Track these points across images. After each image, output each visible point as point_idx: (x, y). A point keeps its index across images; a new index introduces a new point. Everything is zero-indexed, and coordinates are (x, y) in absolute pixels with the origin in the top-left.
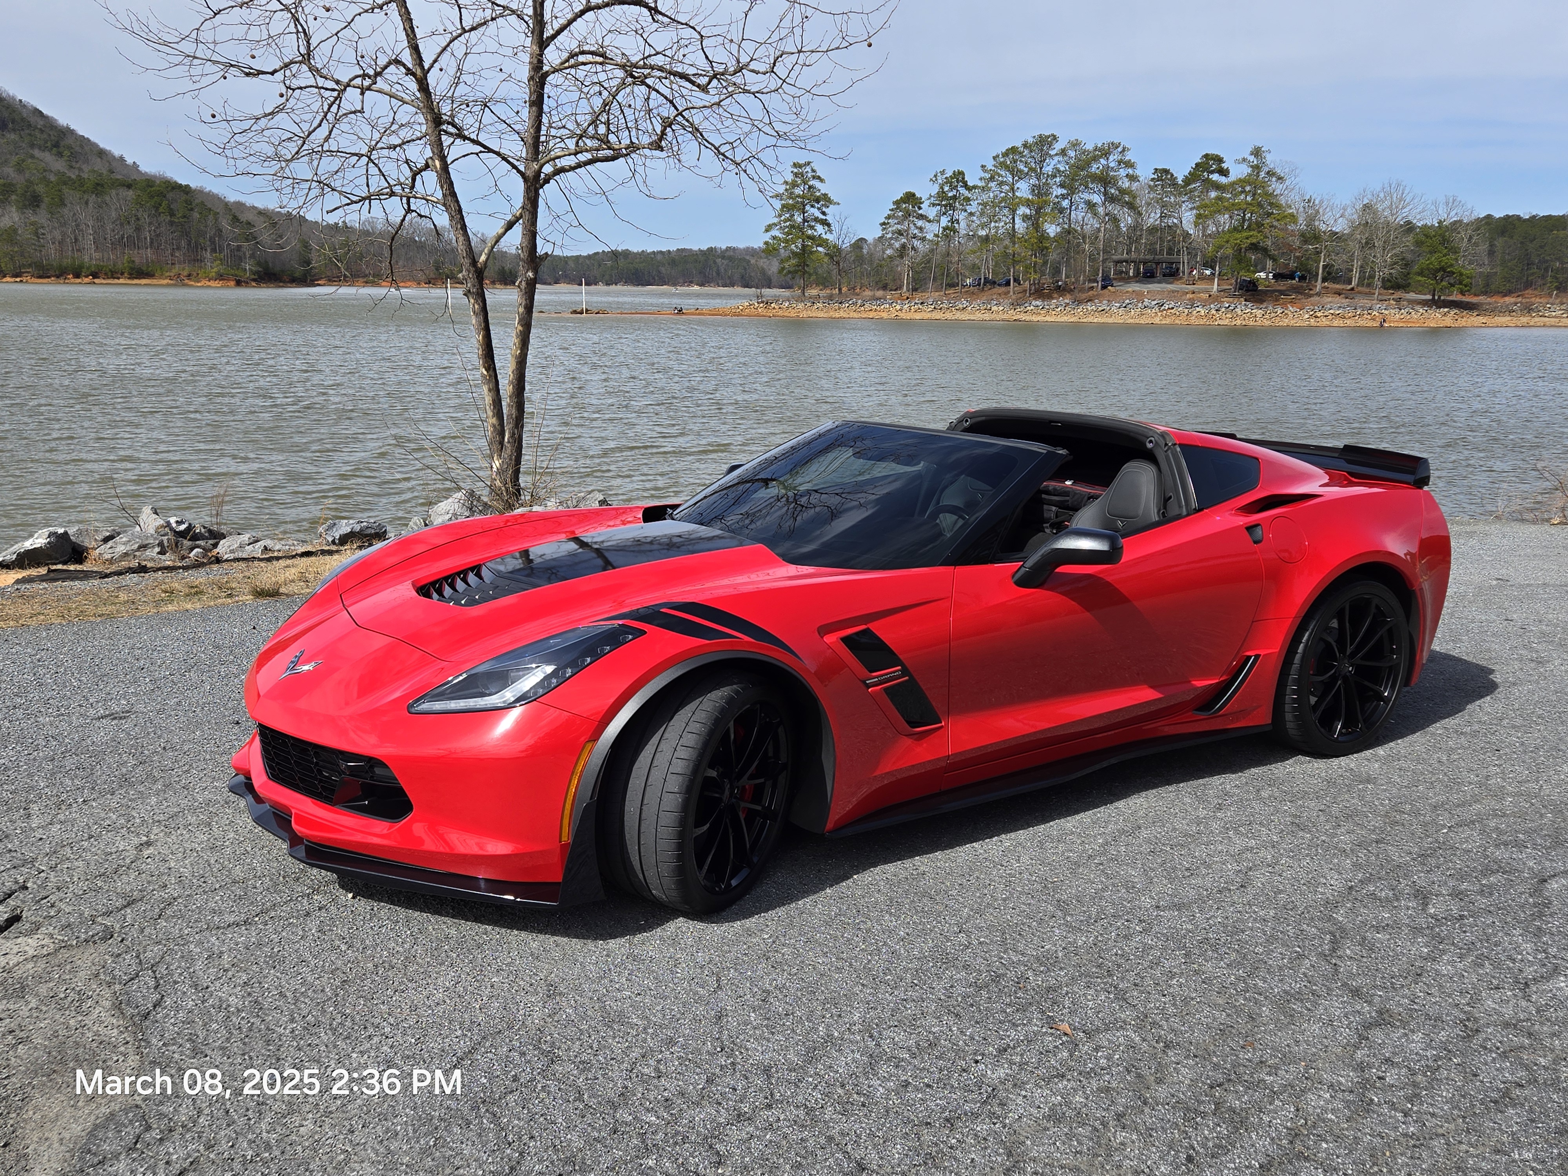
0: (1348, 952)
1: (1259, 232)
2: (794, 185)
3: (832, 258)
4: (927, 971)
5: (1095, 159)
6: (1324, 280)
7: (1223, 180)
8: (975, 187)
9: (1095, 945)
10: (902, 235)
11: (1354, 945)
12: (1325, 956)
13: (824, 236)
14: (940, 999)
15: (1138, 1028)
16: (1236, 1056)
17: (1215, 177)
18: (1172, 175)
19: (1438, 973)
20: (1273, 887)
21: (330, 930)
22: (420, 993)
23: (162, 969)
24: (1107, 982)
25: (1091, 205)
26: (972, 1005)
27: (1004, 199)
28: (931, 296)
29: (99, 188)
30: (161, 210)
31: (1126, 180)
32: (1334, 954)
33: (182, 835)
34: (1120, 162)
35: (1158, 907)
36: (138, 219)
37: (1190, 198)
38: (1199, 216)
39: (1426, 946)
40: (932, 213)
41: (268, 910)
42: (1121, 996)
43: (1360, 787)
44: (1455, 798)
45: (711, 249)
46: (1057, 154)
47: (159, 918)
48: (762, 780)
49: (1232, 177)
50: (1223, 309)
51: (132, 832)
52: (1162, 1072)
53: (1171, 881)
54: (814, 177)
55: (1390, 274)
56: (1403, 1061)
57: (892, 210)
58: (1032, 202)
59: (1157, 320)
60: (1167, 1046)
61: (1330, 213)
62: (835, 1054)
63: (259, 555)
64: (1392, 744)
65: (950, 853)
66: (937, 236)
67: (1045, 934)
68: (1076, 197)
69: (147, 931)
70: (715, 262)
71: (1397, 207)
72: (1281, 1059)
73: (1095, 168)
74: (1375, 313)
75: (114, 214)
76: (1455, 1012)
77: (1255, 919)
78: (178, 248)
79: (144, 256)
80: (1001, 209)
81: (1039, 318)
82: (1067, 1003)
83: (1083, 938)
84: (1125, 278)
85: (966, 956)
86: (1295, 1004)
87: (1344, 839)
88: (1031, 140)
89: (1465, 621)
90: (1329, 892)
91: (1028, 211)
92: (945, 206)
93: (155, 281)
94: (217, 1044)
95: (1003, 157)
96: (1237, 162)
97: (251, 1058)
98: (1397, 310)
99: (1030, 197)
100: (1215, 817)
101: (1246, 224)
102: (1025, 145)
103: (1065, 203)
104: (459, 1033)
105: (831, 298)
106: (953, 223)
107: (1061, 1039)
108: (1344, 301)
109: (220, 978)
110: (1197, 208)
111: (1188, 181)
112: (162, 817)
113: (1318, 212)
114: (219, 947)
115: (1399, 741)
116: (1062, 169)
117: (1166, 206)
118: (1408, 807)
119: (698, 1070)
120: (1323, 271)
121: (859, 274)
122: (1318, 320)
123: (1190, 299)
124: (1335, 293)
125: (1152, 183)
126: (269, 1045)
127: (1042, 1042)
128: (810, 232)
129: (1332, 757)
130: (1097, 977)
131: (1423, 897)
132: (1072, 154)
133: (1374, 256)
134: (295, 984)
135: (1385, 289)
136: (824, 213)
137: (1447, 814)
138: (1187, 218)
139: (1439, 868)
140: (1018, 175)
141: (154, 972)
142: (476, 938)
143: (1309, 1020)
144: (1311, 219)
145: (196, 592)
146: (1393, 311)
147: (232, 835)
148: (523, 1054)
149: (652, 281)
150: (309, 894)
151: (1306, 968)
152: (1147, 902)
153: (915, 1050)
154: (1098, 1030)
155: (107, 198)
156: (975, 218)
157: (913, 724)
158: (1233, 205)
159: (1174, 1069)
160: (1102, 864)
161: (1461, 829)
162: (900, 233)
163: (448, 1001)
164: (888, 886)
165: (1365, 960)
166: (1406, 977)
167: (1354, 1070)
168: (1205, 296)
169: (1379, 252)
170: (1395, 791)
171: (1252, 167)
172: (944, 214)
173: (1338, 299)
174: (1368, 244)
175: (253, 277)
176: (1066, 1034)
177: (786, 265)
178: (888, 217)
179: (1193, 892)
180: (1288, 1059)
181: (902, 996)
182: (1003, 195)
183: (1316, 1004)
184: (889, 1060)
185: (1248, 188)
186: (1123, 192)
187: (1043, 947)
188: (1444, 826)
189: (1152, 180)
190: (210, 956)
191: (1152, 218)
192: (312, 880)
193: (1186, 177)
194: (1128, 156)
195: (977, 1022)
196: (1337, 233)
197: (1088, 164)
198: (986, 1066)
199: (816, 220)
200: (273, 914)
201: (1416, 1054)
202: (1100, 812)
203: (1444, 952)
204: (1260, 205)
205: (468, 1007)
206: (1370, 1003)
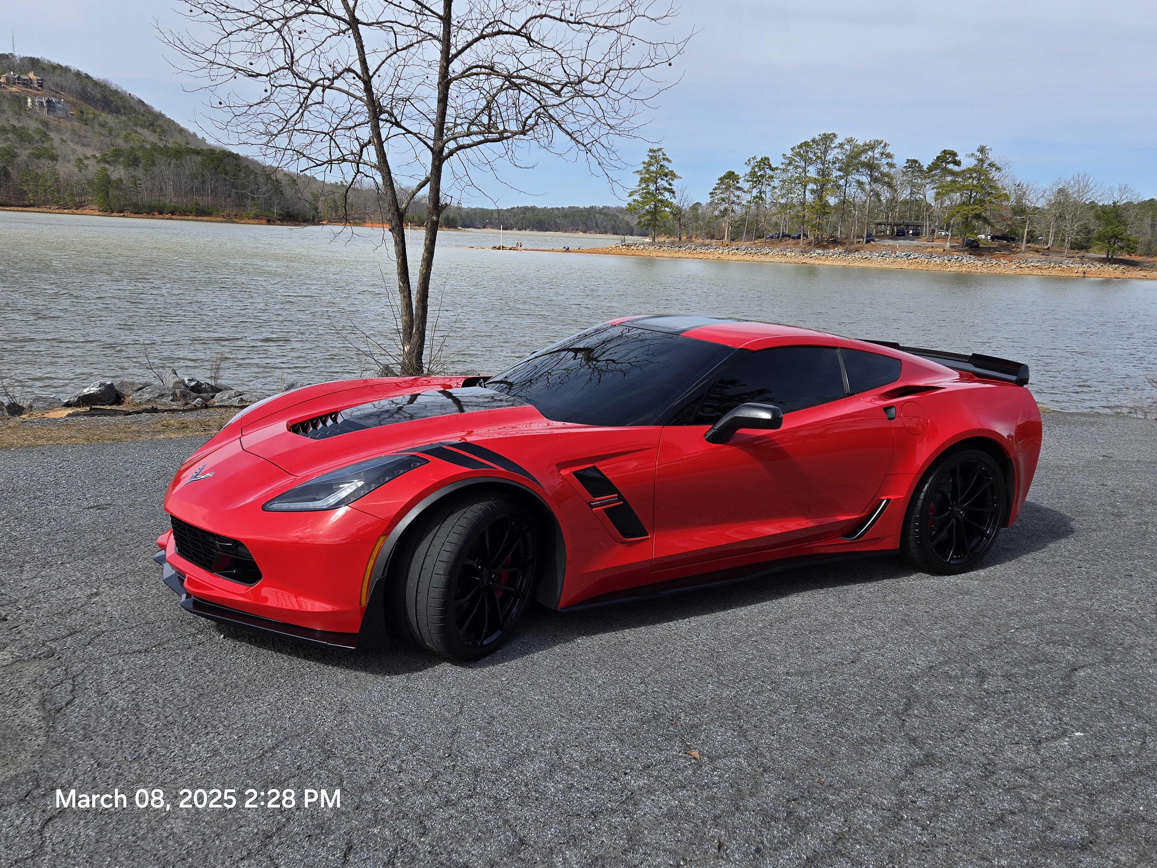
0: (916, 712)
1: (981, 206)
2: (650, 164)
3: (675, 215)
4: (610, 709)
5: (865, 151)
6: (1028, 241)
7: (956, 168)
8: (777, 169)
9: (735, 697)
10: (724, 201)
11: (922, 708)
12: (898, 714)
13: (669, 200)
14: (613, 729)
15: (747, 757)
16: (813, 780)
17: (951, 166)
18: (920, 164)
19: (977, 731)
20: (875, 663)
21: (201, 659)
22: (251, 705)
23: (80, 679)
24: (736, 724)
25: (860, 184)
26: (634, 734)
27: (797, 178)
28: (744, 244)
29: (179, 153)
30: (219, 170)
31: (886, 166)
32: (905, 713)
33: (120, 589)
34: (882, 154)
35: (787, 673)
36: (203, 176)
37: (932, 181)
38: (938, 194)
39: (974, 711)
40: (746, 186)
41: (164, 643)
42: (743, 734)
43: (960, 597)
44: (1027, 608)
45: (592, 208)
46: (835, 147)
47: (89, 644)
48: (515, 569)
49: (963, 167)
50: (954, 260)
51: (88, 586)
52: (756, 789)
53: (803, 655)
54: (664, 159)
55: (1076, 238)
56: (933, 791)
57: (718, 184)
58: (818, 181)
59: (905, 266)
60: (765, 771)
61: (1034, 194)
62: (527, 762)
63: (237, 404)
64: (992, 568)
65: (652, 628)
66: (750, 202)
67: (702, 688)
68: (850, 178)
69: (78, 652)
70: (594, 217)
71: (1083, 191)
72: (845, 784)
73: (863, 158)
74: (1064, 266)
75: (187, 172)
76: (982, 758)
77: (855, 686)
78: (230, 196)
79: (205, 201)
80: (796, 184)
81: (820, 262)
82: (703, 737)
83: (728, 692)
84: (883, 236)
85: (641, 701)
86: (866, 746)
87: (937, 633)
88: (817, 138)
89: (1071, 484)
90: (914, 669)
91: (815, 187)
92: (756, 182)
93: (213, 219)
94: (102, 732)
95: (798, 148)
96: (968, 156)
97: (122, 743)
98: (1081, 265)
99: (817, 177)
100: (848, 613)
101: (972, 200)
102: (814, 141)
103: (842, 182)
104: (269, 734)
105: (673, 243)
106: (761, 194)
107: (690, 761)
108: (1042, 257)
109: (117, 688)
110: (937, 188)
111: (931, 169)
112: (111, 577)
113: (1025, 193)
114: (123, 666)
115: (998, 566)
116: (840, 158)
117: (914, 186)
118: (991, 612)
119: (428, 769)
120: (1028, 234)
121: (695, 228)
122: (1022, 269)
123: (929, 252)
124: (1035, 251)
125: (905, 170)
126: (136, 735)
127: (676, 763)
128: (660, 197)
129: (945, 575)
130: (729, 720)
131: (982, 676)
132: (847, 147)
133: (1065, 226)
134: (167, 694)
135: (1072, 249)
136: (670, 184)
137: (1017, 619)
138: (930, 194)
139: (1000, 657)
140: (808, 161)
141: (74, 681)
142: (302, 670)
143: (874, 758)
144: (1019, 198)
145: (184, 427)
146: (1077, 265)
147: (154, 591)
148: (310, 751)
149: (550, 228)
150: (195, 634)
151: (882, 722)
152: (781, 669)
153: (585, 763)
154: (719, 757)
155: (184, 161)
156: (777, 191)
157: (626, 535)
158: (963, 186)
159: (766, 786)
160: (756, 641)
161: (1024, 631)
162: (723, 200)
163: (269, 712)
164: (600, 649)
165: (926, 718)
166: (953, 732)
167: (896, 795)
168: (940, 250)
169: (1068, 223)
170: (984, 601)
171: (978, 160)
172: (755, 187)
173: (1037, 255)
174: (1061, 217)
175: (279, 217)
176: (695, 758)
177: (643, 220)
178: (715, 189)
179: (816, 664)
180: (849, 784)
181: (587, 725)
182: (798, 175)
183: (881, 747)
184: (564, 769)
185: (974, 175)
186: (884, 175)
187: (697, 697)
188: (1012, 628)
189: (905, 167)
190: (114, 672)
191: (905, 194)
192: (200, 624)
193: (930, 166)
194: (888, 150)
195: (635, 747)
196: (1039, 208)
197: (859, 154)
198: (632, 777)
199: (665, 189)
200: (166, 646)
201: (944, 786)
202: (766, 605)
203: (986, 716)
204: (982, 187)
205: (282, 717)
206: (921, 749)
